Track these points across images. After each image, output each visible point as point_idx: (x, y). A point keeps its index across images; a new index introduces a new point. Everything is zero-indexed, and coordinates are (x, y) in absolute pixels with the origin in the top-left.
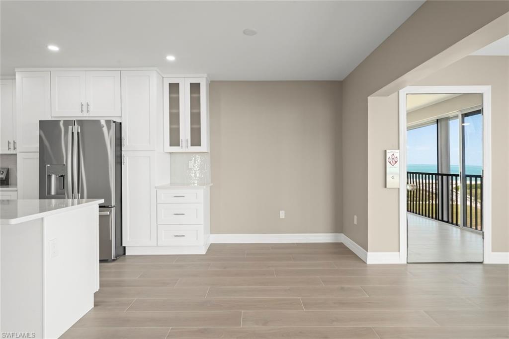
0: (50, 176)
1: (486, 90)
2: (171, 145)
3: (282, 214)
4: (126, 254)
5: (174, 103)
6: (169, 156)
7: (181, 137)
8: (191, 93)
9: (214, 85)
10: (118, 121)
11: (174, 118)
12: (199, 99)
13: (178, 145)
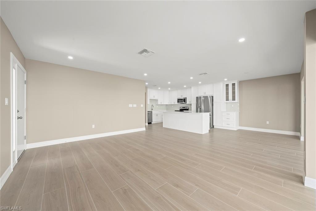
0: (198, 108)
2: (226, 101)
3: (268, 123)
4: (214, 127)
6: (226, 104)
8: (232, 86)
9: (240, 83)
10: (212, 96)
11: (227, 93)
12: (235, 88)
13: (228, 100)
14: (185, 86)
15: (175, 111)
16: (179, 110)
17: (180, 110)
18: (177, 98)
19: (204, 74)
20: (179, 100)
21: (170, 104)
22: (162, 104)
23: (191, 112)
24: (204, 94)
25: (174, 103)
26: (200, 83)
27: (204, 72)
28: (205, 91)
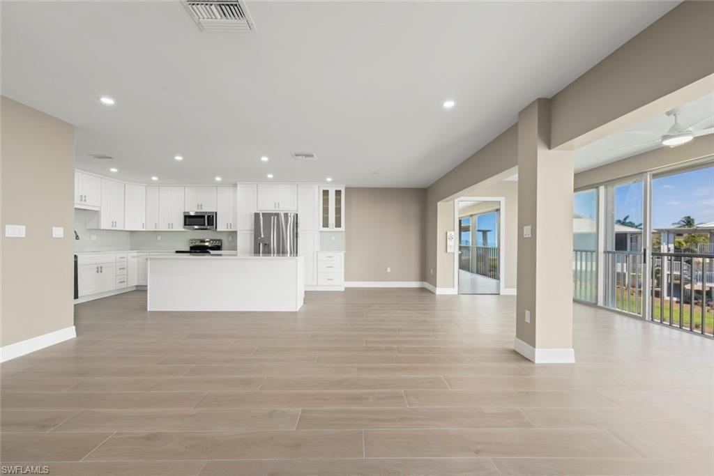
0: (259, 244)
1: (502, 199)
2: (323, 226)
3: (389, 270)
5: (326, 201)
6: (322, 233)
7: (330, 222)
10: (296, 213)
11: (326, 210)
12: (340, 199)
13: (327, 226)
14: (218, 179)
15: (177, 252)
16: (188, 249)
17: (191, 248)
18: (183, 211)
19: (306, 156)
20: (190, 220)
21: (153, 229)
22: (117, 228)
23: (236, 255)
24: (275, 207)
25: (170, 225)
26: (270, 176)
27: (307, 152)
28: (277, 199)
